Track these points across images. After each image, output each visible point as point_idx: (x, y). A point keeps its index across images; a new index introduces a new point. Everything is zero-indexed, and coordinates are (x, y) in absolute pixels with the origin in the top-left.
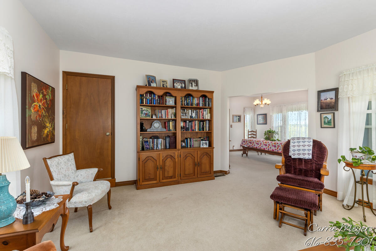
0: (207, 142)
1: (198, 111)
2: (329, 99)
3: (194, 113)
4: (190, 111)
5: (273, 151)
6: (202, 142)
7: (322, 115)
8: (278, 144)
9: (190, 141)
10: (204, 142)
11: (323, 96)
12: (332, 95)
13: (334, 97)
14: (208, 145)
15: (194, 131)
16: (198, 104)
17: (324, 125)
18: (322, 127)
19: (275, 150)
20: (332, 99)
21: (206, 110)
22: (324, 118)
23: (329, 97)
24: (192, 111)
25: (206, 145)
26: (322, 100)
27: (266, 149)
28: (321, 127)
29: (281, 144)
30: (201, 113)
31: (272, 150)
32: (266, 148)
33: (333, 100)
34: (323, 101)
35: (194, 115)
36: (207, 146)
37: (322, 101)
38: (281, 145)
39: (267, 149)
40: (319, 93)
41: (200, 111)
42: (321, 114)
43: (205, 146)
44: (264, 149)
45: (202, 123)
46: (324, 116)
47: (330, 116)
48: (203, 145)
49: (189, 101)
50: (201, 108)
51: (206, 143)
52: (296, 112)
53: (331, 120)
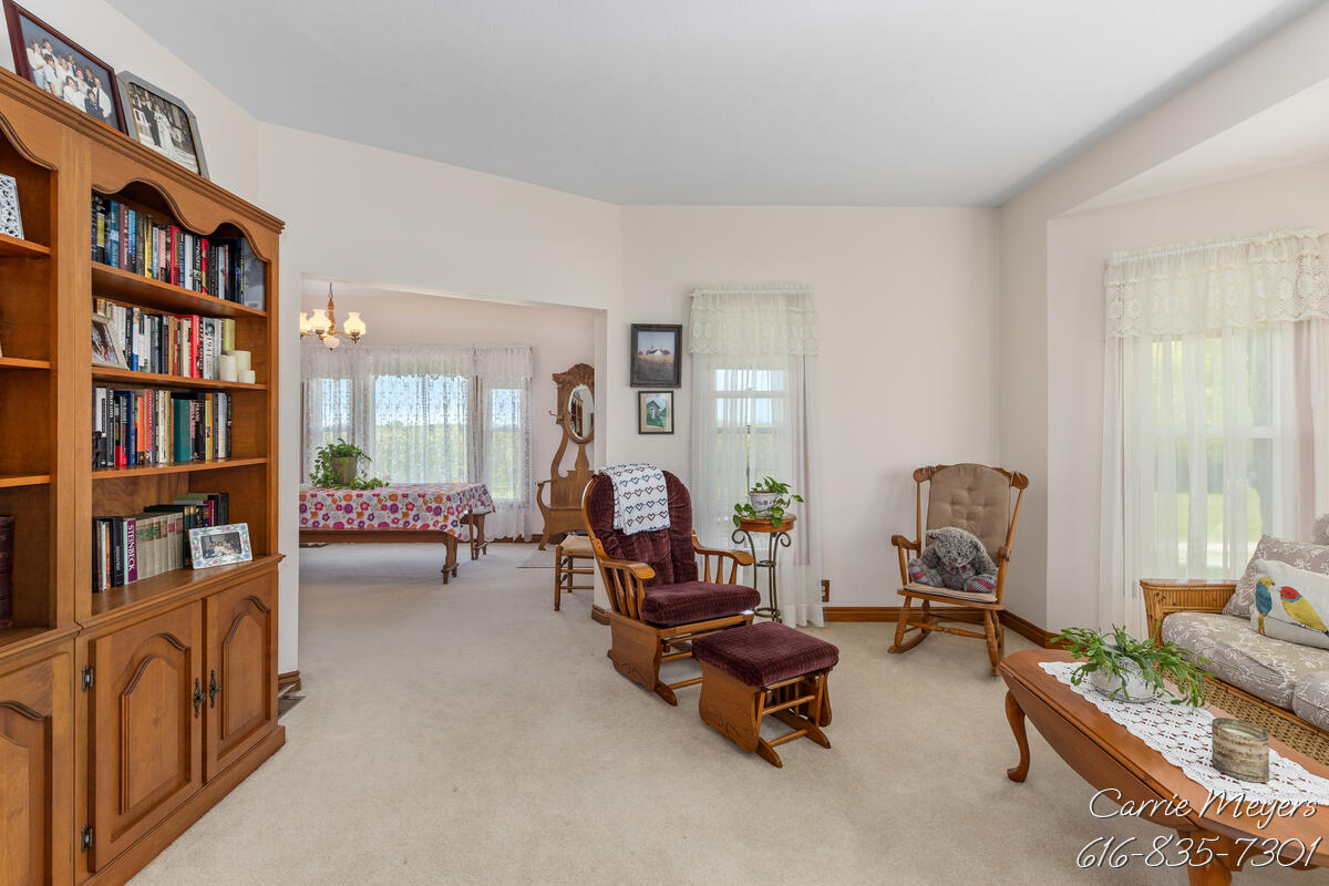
0: (242, 529)
1: (169, 321)
2: (658, 353)
3: (142, 331)
4: (119, 313)
5: (382, 529)
6: (196, 535)
7: (642, 395)
8: (410, 500)
9: (116, 540)
10: (215, 531)
11: (646, 342)
12: (666, 342)
13: (672, 350)
14: (246, 547)
15: (142, 464)
16: (171, 274)
17: (646, 427)
18: (643, 430)
19: (391, 525)
20: (666, 353)
21: (217, 322)
22: (649, 405)
23: (658, 347)
24: (130, 318)
25: (237, 547)
26: (641, 353)
27: (347, 526)
28: (640, 433)
29: (419, 496)
30: (191, 339)
31: (379, 525)
32: (350, 521)
33: (671, 358)
34: (644, 356)
35: (143, 348)
36: (246, 556)
37: (642, 357)
38: (421, 499)
39: (356, 523)
40: (637, 329)
41: (179, 327)
42: (640, 393)
43: (228, 559)
44: (339, 524)
45: (192, 406)
46: (647, 399)
47: (663, 400)
48: (208, 553)
49: (114, 236)
50: (184, 309)
51: (233, 540)
52: (412, 380)
53: (665, 411)
